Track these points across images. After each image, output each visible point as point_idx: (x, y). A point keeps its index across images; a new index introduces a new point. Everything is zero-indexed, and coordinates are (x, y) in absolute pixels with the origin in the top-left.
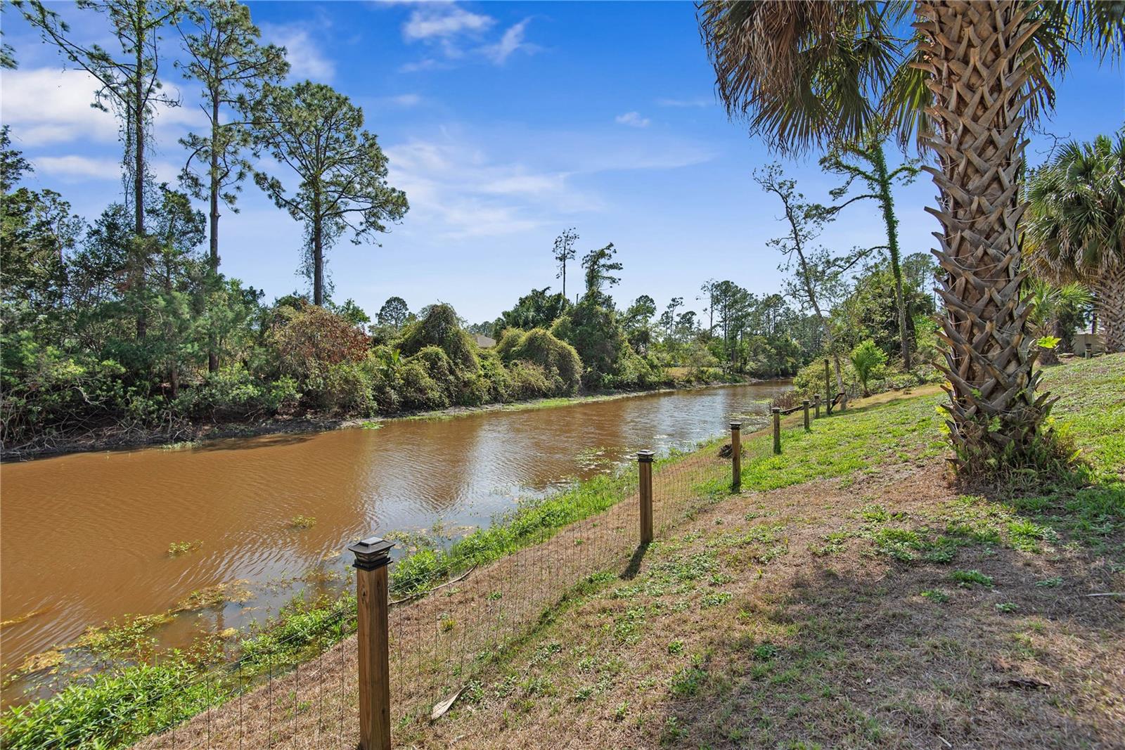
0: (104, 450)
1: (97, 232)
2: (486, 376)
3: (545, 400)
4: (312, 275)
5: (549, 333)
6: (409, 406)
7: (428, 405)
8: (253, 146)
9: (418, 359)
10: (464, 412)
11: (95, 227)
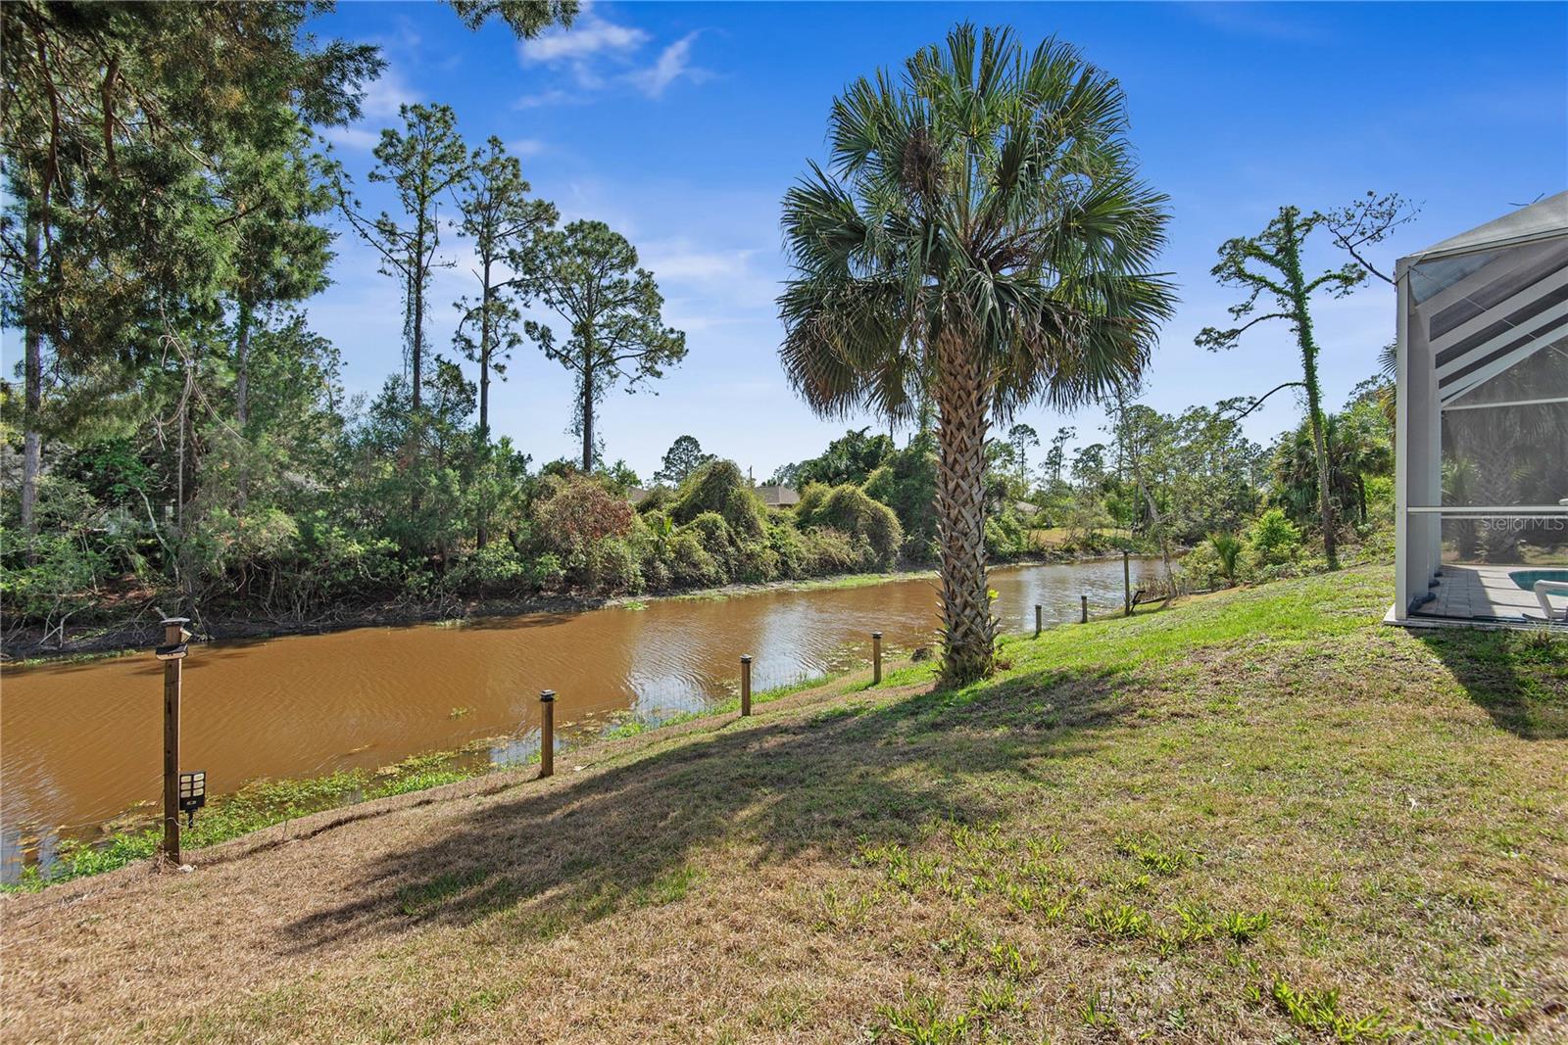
0: (385, 625)
1: (379, 406)
2: (773, 547)
3: (849, 577)
4: (582, 433)
5: (860, 491)
6: (680, 583)
7: (702, 582)
8: (524, 296)
9: (692, 529)
10: (743, 590)
11: (377, 401)
